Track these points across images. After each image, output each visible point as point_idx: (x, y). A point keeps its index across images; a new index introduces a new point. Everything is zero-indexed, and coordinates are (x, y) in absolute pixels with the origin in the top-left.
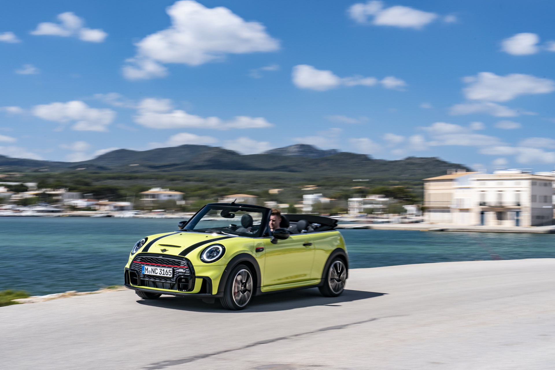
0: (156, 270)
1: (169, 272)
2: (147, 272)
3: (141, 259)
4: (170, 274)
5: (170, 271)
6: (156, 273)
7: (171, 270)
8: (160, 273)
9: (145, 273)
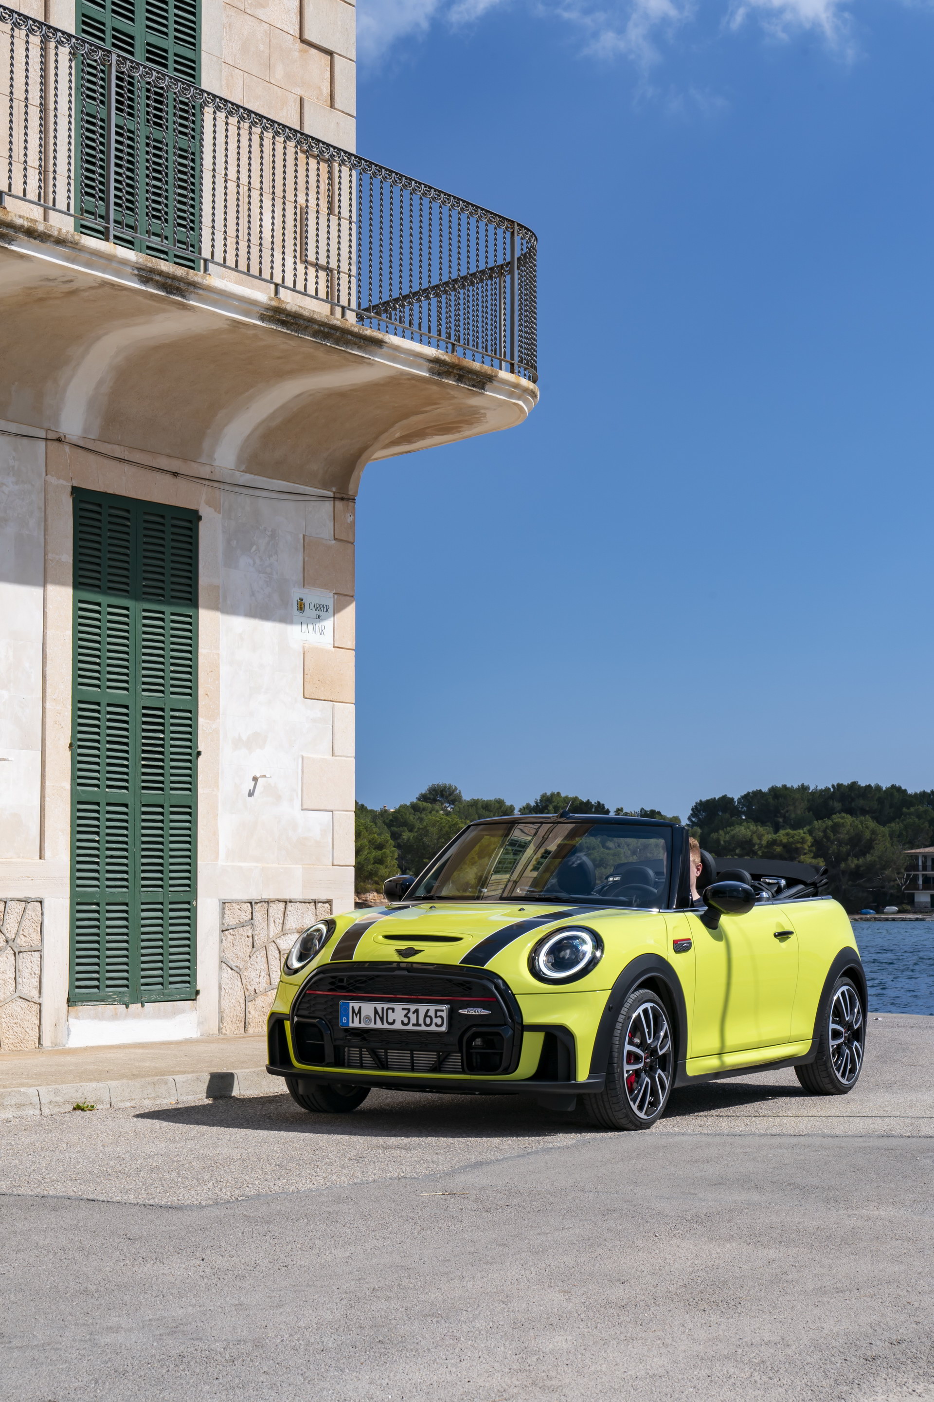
0: (390, 1011)
1: (436, 1017)
2: (356, 1020)
3: (332, 983)
4: (439, 1021)
5: (439, 1014)
6: (390, 1021)
7: (442, 1011)
8: (406, 1021)
9: (353, 1022)
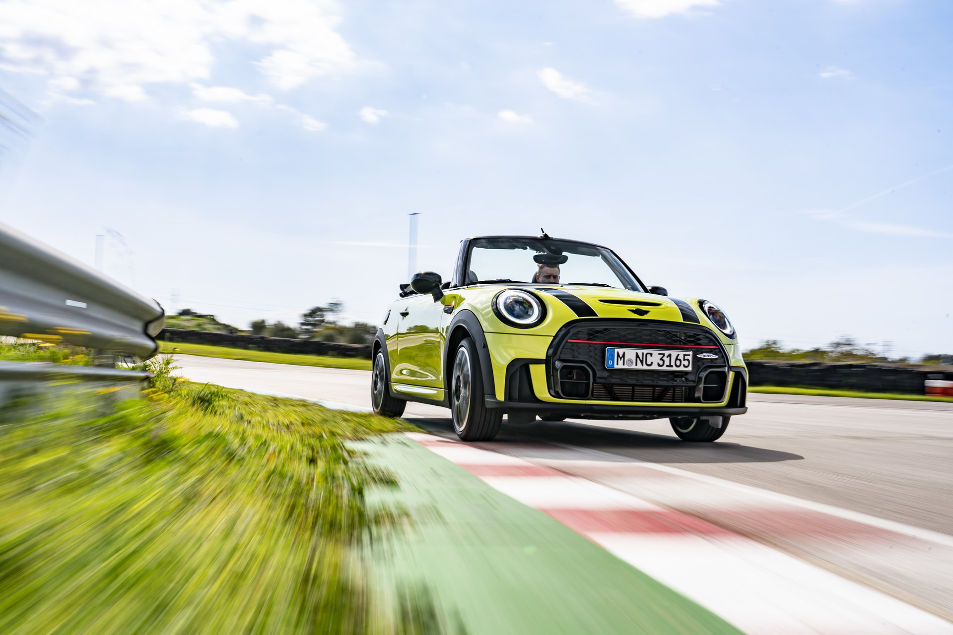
0: (649, 356)
1: (684, 360)
2: (621, 362)
4: (686, 363)
5: (686, 357)
6: (649, 363)
7: (689, 355)
8: (661, 363)
9: (617, 364)
